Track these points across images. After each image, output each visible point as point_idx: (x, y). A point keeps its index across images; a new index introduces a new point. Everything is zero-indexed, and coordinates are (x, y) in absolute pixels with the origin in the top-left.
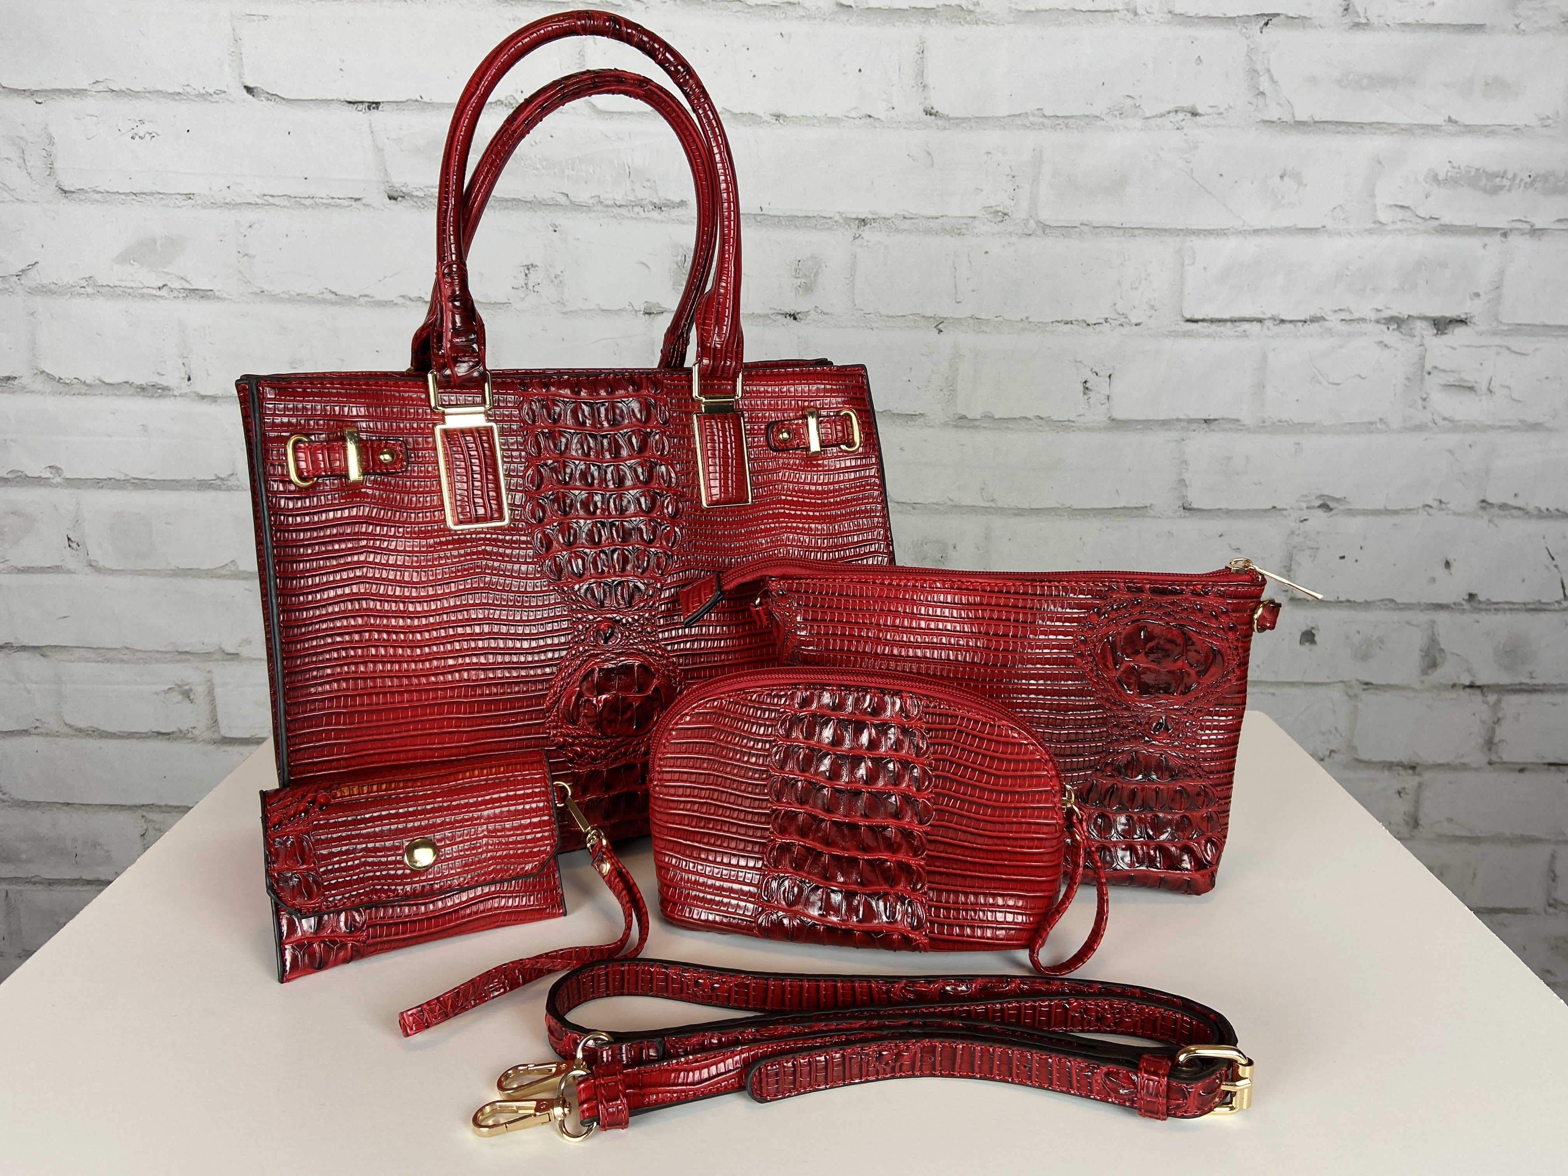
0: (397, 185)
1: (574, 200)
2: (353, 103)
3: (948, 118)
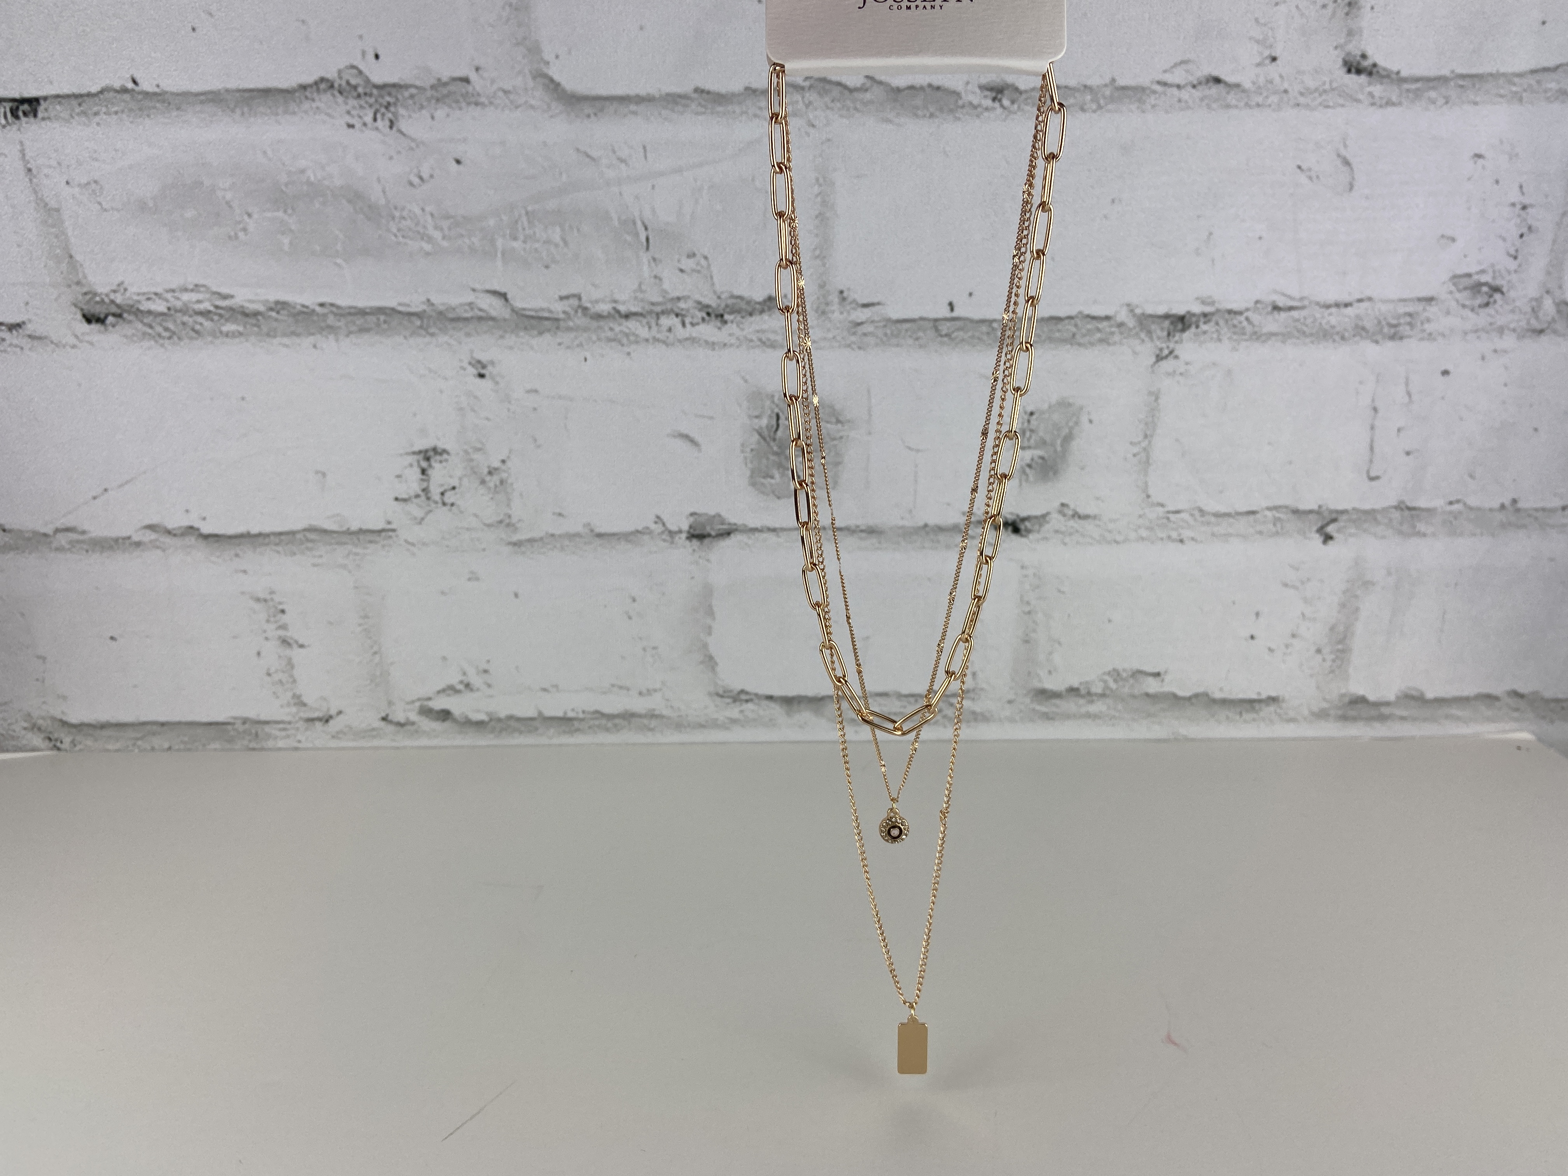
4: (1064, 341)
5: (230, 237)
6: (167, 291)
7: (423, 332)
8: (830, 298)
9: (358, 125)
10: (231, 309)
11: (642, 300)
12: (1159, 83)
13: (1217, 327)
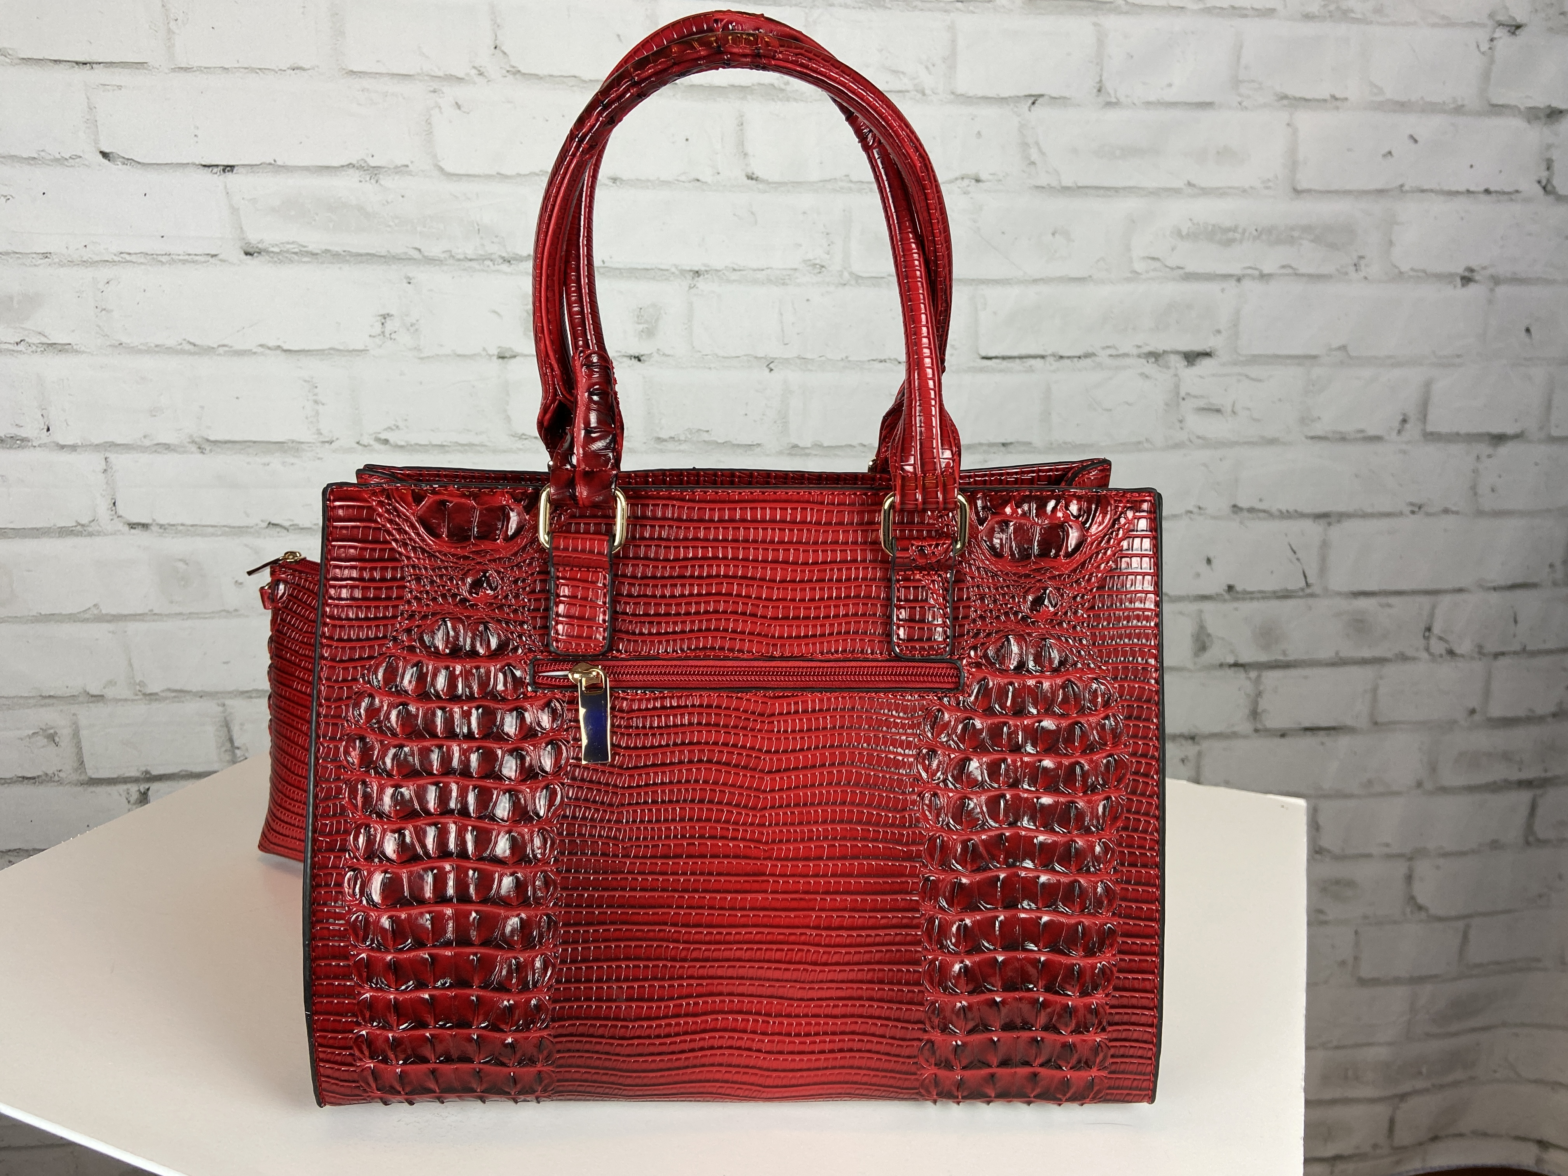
0: (254, 242)
1: (426, 254)
2: (209, 166)
3: (767, 182)
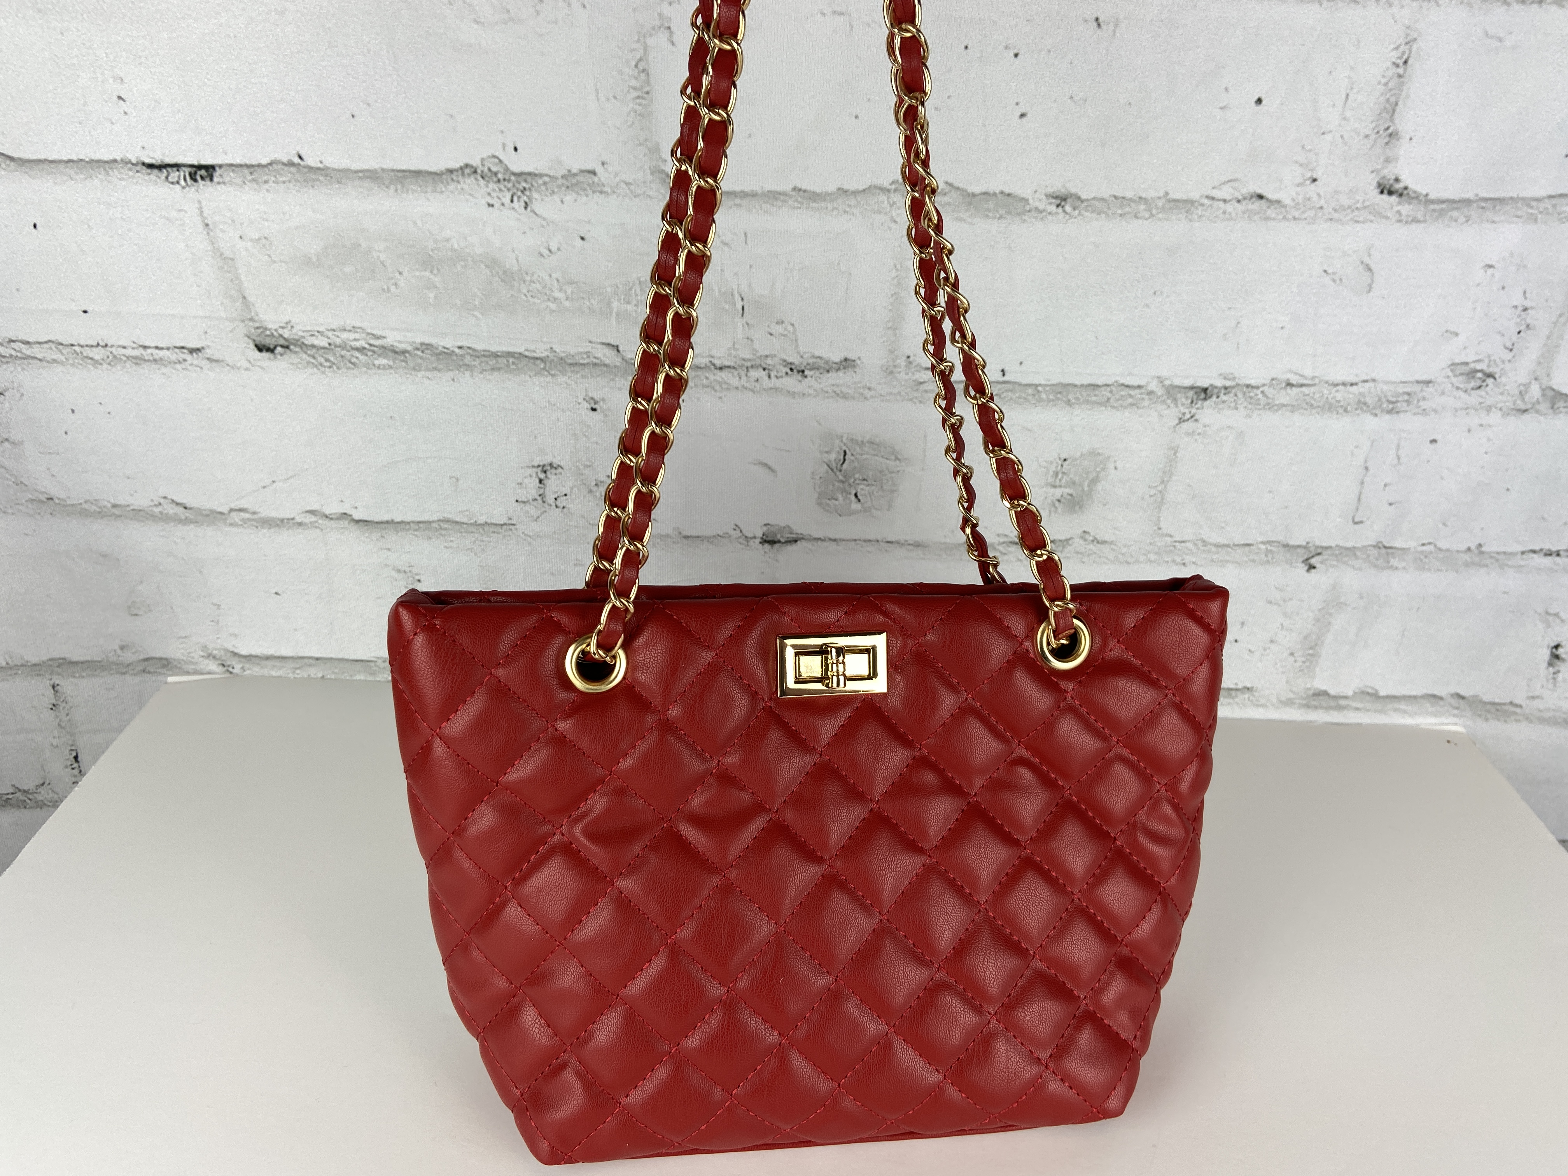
4: (1100, 404)
5: (383, 290)
6: (328, 330)
7: (546, 373)
8: (898, 361)
9: (497, 204)
10: (383, 347)
11: (735, 357)
12: (1207, 197)
13: (1235, 398)
